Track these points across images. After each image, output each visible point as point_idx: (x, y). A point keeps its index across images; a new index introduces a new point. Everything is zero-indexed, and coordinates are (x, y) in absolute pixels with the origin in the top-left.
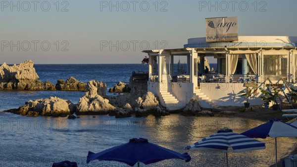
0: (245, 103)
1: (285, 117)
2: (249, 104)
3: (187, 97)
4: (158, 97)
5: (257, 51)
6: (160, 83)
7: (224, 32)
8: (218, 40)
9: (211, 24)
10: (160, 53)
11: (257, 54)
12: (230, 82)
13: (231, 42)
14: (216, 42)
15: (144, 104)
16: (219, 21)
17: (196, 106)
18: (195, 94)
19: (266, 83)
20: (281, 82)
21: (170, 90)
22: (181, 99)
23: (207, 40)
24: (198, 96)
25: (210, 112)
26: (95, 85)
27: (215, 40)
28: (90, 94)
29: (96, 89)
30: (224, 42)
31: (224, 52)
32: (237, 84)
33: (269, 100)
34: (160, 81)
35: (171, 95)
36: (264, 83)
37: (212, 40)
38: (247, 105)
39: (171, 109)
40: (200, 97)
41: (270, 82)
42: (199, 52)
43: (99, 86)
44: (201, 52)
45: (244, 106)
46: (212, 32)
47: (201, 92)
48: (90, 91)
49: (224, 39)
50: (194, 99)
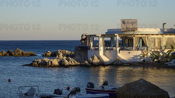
0: (143, 60)
1: (169, 66)
2: (145, 60)
3: (114, 57)
4: (99, 58)
5: (148, 36)
6: (100, 51)
7: (131, 26)
8: (127, 30)
9: (124, 22)
10: (100, 36)
11: (148, 37)
12: (135, 50)
13: (134, 31)
14: (126, 31)
15: (93, 61)
16: (128, 21)
17: (119, 62)
18: (119, 56)
19: (152, 51)
20: (159, 50)
21: (104, 54)
22: (111, 58)
23: (122, 30)
24: (120, 57)
25: (128, 65)
26: (61, 52)
27: (126, 30)
28: (59, 57)
29: (62, 54)
30: (130, 31)
31: (132, 36)
32: (139, 51)
33: (155, 58)
34: (100, 50)
35: (105, 57)
36: (151, 51)
37: (124, 30)
38: (144, 61)
39: (107, 63)
40: (121, 57)
41: (154, 50)
42: (119, 36)
43: (63, 52)
44: (121, 36)
45: (143, 61)
46: (124, 26)
47: (120, 55)
48: (59, 55)
49: (130, 30)
50: (118, 58)
